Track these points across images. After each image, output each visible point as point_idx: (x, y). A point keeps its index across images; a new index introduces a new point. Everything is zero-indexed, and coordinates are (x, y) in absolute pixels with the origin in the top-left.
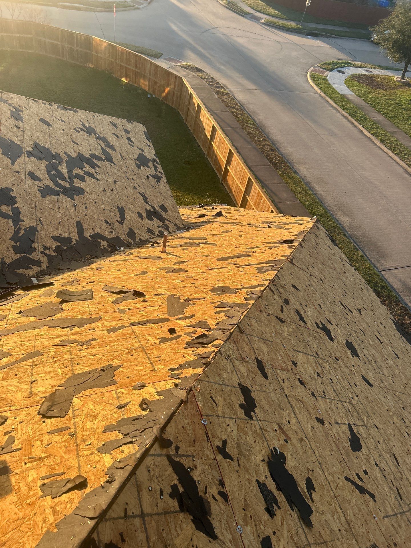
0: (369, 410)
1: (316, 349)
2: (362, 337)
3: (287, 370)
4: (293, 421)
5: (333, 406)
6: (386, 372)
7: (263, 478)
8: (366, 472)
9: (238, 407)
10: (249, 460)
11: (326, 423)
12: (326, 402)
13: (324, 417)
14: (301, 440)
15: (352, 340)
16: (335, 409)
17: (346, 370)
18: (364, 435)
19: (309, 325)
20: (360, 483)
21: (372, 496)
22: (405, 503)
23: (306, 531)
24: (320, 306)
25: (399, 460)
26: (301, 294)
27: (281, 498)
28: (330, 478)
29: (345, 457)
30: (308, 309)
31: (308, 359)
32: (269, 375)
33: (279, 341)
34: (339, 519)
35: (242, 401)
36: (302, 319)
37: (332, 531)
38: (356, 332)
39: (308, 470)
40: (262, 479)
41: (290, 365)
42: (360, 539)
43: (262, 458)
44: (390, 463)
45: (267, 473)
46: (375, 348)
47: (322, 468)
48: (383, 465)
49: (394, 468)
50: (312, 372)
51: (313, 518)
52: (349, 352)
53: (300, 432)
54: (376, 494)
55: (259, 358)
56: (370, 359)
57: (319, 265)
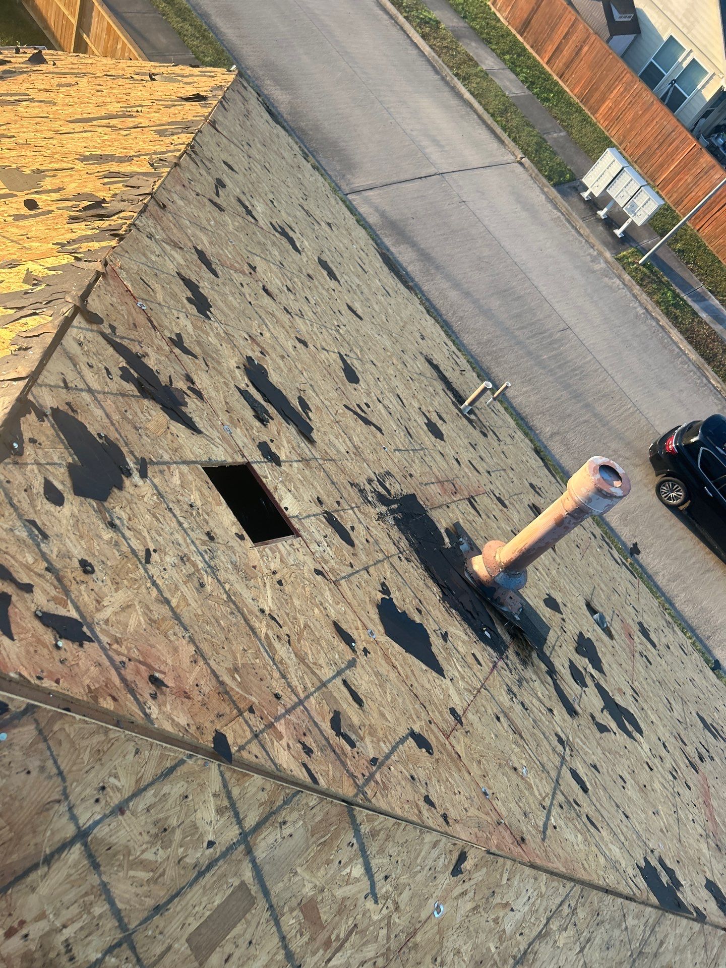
0: (361, 344)
1: (279, 258)
2: (339, 259)
3: (244, 274)
4: (267, 335)
5: (315, 329)
6: (377, 308)
7: (244, 386)
8: (368, 406)
9: (185, 301)
10: (219, 363)
11: (310, 345)
12: (306, 324)
13: (307, 338)
14: (283, 357)
15: (325, 258)
16: (319, 334)
17: (324, 292)
18: (360, 369)
19: (261, 223)
20: (363, 414)
21: (380, 430)
22: (415, 441)
23: (309, 446)
24: (272, 202)
25: (404, 401)
26: (240, 177)
27: (271, 410)
28: (326, 402)
29: (340, 385)
30: (256, 203)
31: (269, 267)
32: (220, 273)
33: (223, 234)
34: (344, 442)
35: (189, 294)
36: (249, 213)
37: (338, 451)
38: (329, 250)
39: (299, 390)
40: (242, 386)
41: (247, 269)
42: (371, 464)
43: (235, 365)
44: (395, 402)
45: (247, 381)
46: (358, 276)
47: (314, 391)
48: (386, 402)
49: (399, 408)
50: (280, 285)
51: (315, 435)
52: (325, 273)
53: (278, 348)
54: (383, 428)
55: (199, 248)
56: (354, 287)
57: (258, 145)
